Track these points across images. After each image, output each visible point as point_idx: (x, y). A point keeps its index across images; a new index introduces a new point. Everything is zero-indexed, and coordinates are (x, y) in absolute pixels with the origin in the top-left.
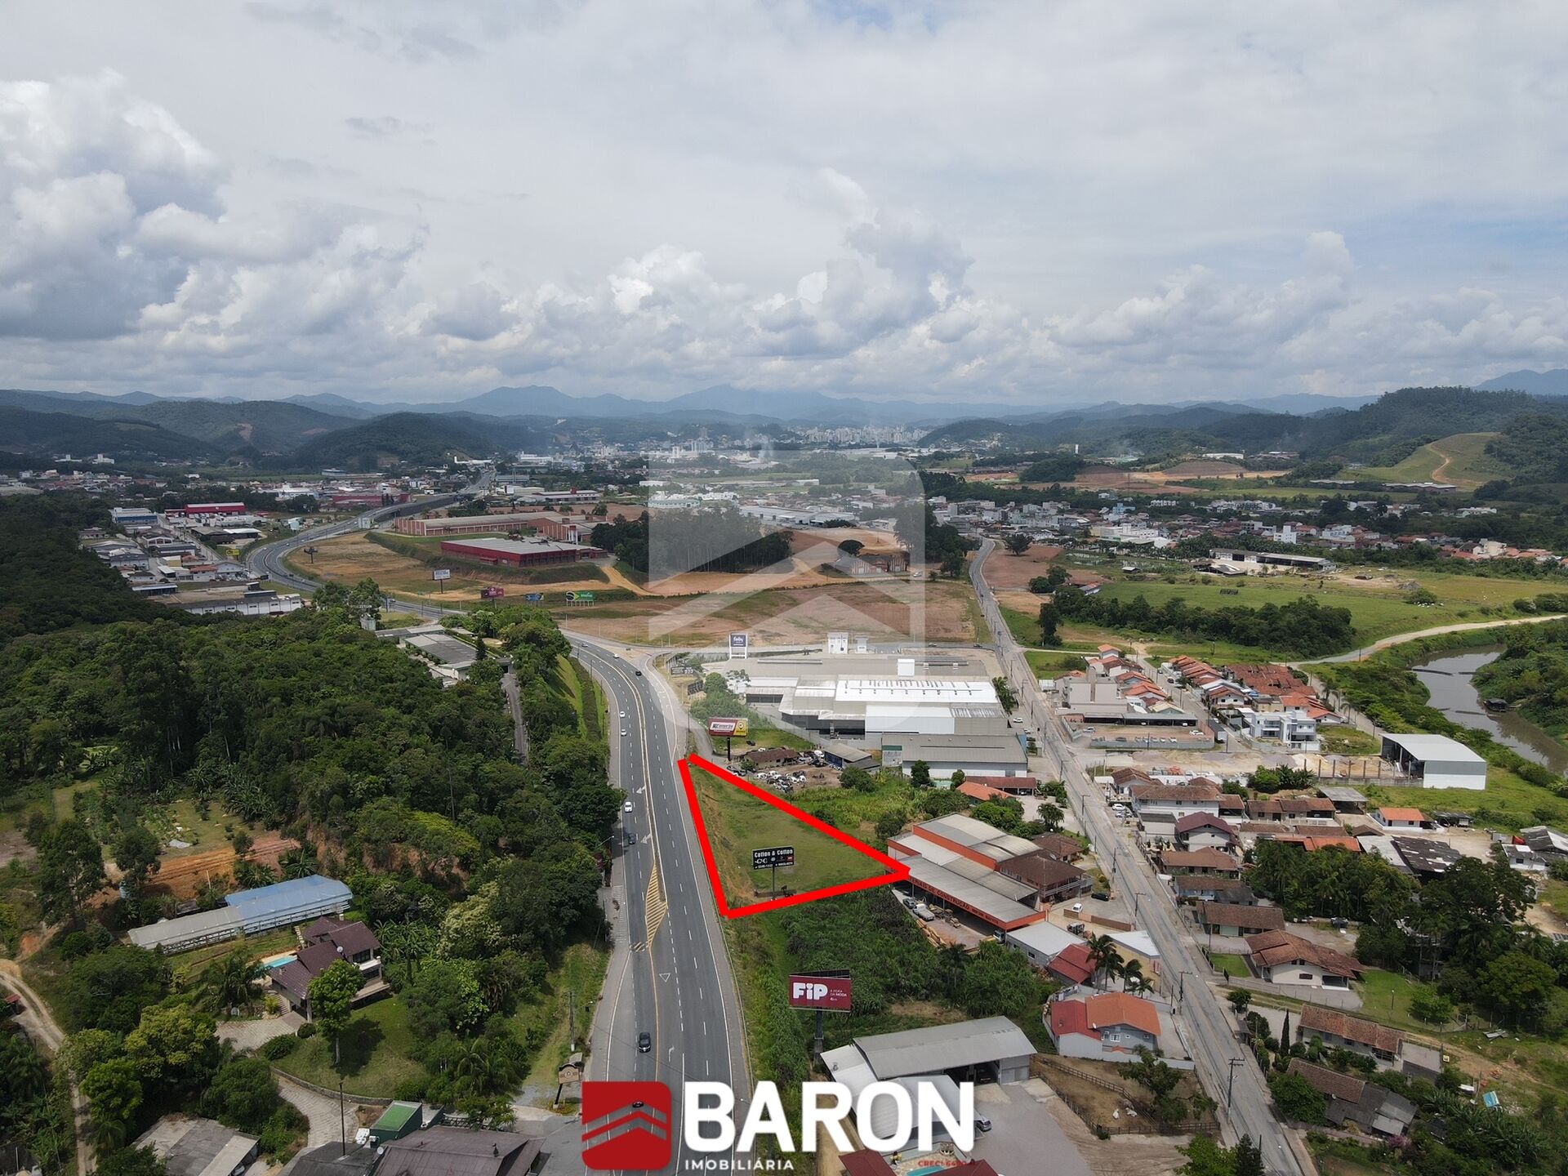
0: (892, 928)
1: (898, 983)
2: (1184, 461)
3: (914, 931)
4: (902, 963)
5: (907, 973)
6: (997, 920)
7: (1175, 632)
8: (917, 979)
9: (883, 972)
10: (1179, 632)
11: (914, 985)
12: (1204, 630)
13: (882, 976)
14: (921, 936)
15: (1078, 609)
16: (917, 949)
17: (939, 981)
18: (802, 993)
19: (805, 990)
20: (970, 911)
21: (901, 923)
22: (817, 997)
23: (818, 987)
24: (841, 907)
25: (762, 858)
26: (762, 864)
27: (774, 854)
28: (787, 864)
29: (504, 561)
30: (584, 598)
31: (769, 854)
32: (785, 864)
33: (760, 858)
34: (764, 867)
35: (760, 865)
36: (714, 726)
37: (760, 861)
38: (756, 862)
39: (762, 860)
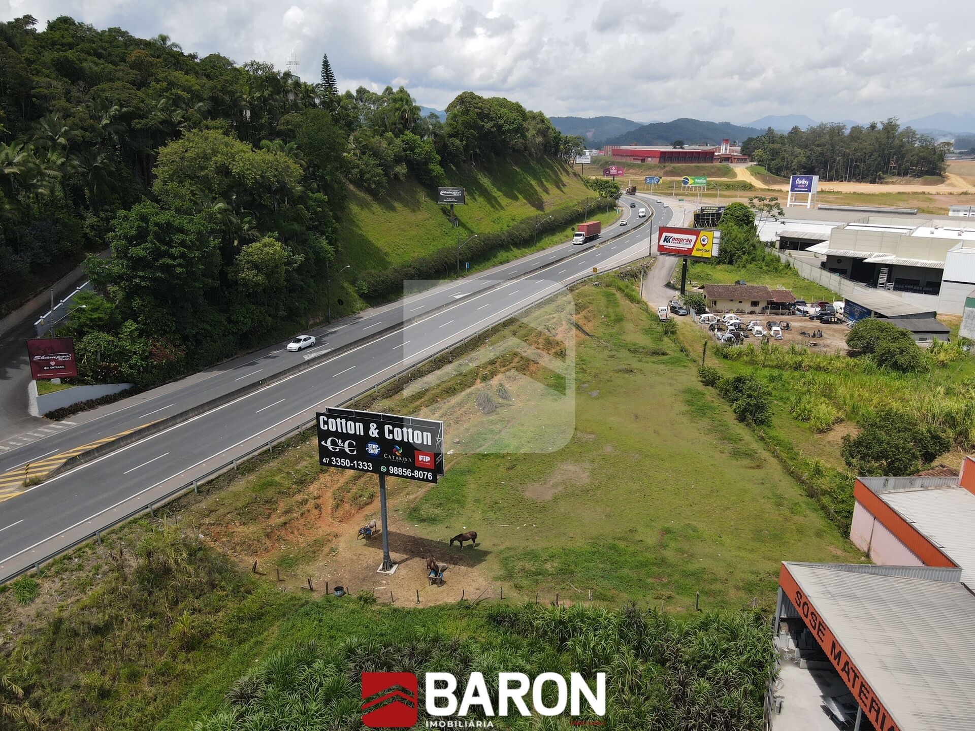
25: (344, 436)
26: (342, 454)
27: (374, 432)
28: (417, 474)
29: (650, 159)
30: (698, 183)
31: (359, 428)
32: (408, 472)
33: (336, 434)
34: (347, 463)
35: (337, 455)
36: (666, 240)
37: (334, 443)
38: (323, 443)
39: (340, 442)
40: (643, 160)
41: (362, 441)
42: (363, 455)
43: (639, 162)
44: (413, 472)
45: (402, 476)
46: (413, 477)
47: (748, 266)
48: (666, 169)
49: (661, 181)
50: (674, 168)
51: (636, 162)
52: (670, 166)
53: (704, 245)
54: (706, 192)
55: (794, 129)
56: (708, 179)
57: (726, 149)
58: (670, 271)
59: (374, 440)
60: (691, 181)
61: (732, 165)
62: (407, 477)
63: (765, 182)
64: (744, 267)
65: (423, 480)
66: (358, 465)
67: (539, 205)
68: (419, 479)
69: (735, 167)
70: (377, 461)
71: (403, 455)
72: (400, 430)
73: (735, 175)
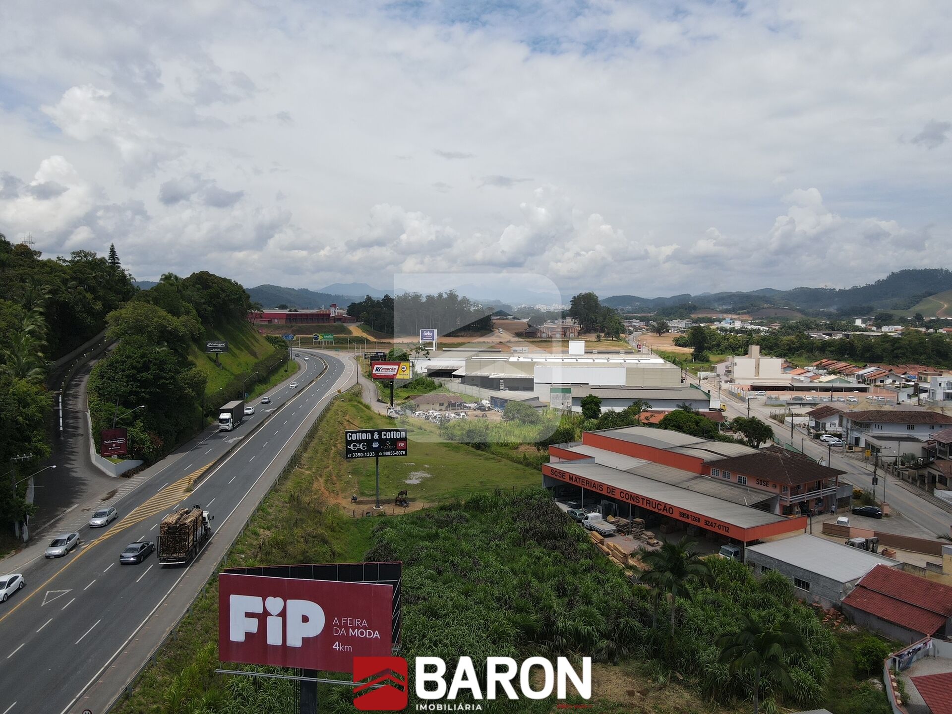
0: (549, 543)
1: (549, 623)
2: (763, 308)
3: (584, 546)
4: (561, 591)
5: (571, 605)
6: (727, 526)
7: (805, 355)
8: (590, 620)
9: (522, 602)
10: (810, 354)
11: (584, 629)
12: (831, 352)
13: (520, 610)
14: (594, 552)
15: (718, 345)
16: (588, 570)
17: (635, 623)
18: (253, 626)
19: (263, 617)
20: (676, 516)
21: (563, 536)
22: (295, 641)
23: (298, 607)
24: (473, 516)
25: (360, 442)
26: (359, 451)
27: (376, 436)
28: (397, 453)
29: (276, 320)
30: (326, 338)
31: (369, 436)
32: (393, 453)
33: (356, 441)
34: (361, 454)
35: (355, 452)
36: (377, 370)
37: (354, 446)
38: (348, 447)
39: (358, 445)
40: (270, 321)
41: (369, 442)
42: (370, 449)
43: (266, 323)
44: (395, 452)
45: (390, 455)
46: (395, 455)
47: (418, 388)
48: (294, 328)
49: (295, 338)
50: (299, 327)
51: (263, 323)
52: (297, 325)
53: (404, 371)
54: (334, 345)
55: (385, 296)
56: (334, 335)
57: (335, 312)
58: (375, 392)
59: (376, 441)
60: (320, 337)
61: (345, 325)
62: (393, 455)
63: (376, 337)
64: (415, 388)
65: (401, 455)
66: (367, 454)
67: (254, 354)
68: (398, 455)
69: (349, 326)
70: (377, 451)
71: (390, 445)
72: (389, 433)
73: (350, 332)
